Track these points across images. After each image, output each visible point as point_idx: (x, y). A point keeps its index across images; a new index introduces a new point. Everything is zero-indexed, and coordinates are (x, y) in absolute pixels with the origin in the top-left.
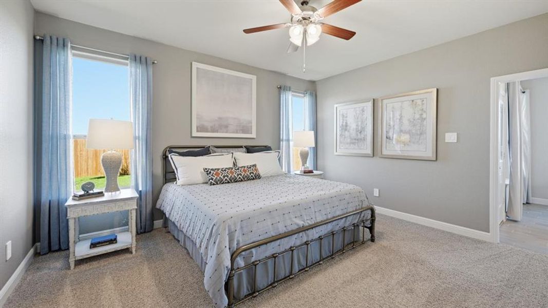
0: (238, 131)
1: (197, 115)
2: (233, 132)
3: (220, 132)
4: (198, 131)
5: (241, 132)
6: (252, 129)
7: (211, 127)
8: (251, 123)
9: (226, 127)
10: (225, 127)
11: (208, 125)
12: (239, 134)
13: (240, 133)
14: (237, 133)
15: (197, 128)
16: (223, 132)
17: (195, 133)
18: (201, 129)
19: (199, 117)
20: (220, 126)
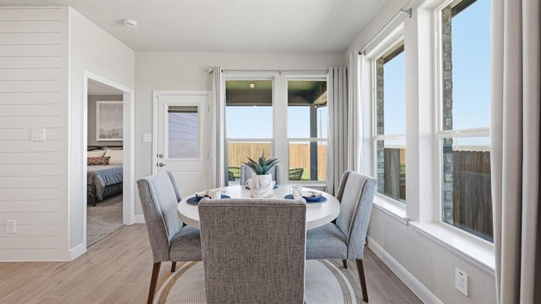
1: (100, 129)
3: (113, 138)
4: (100, 138)
7: (108, 135)
9: (117, 135)
11: (106, 134)
15: (100, 136)
16: (115, 138)
17: (98, 139)
18: (102, 136)
19: (101, 130)
20: (113, 134)
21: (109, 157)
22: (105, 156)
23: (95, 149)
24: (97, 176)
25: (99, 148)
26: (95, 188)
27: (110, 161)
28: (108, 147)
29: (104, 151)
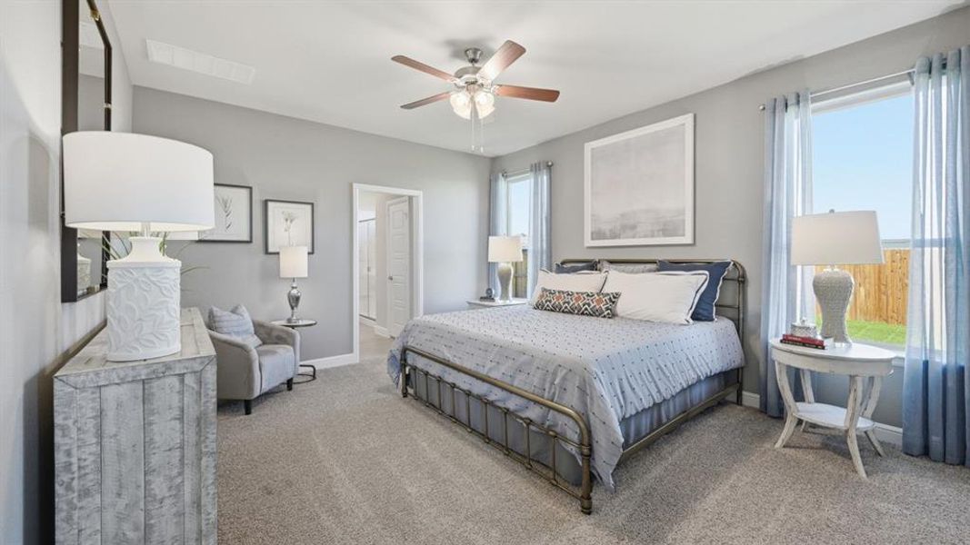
0: (656, 233)
1: (593, 215)
2: (646, 236)
3: (624, 238)
4: (592, 239)
5: (661, 233)
6: (684, 226)
7: (611, 230)
8: (684, 214)
9: (633, 227)
10: (631, 228)
11: (606, 228)
12: (658, 239)
13: (658, 236)
14: (653, 236)
15: (592, 233)
16: (627, 237)
17: (589, 242)
18: (597, 235)
19: (595, 218)
20: (624, 228)
21: (617, 296)
22: (606, 290)
23: (583, 269)
24: (597, 384)
25: (592, 266)
26: (589, 432)
27: (621, 307)
28: (612, 262)
29: (603, 275)
